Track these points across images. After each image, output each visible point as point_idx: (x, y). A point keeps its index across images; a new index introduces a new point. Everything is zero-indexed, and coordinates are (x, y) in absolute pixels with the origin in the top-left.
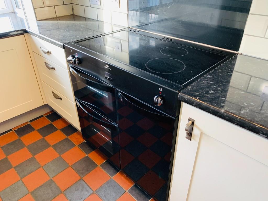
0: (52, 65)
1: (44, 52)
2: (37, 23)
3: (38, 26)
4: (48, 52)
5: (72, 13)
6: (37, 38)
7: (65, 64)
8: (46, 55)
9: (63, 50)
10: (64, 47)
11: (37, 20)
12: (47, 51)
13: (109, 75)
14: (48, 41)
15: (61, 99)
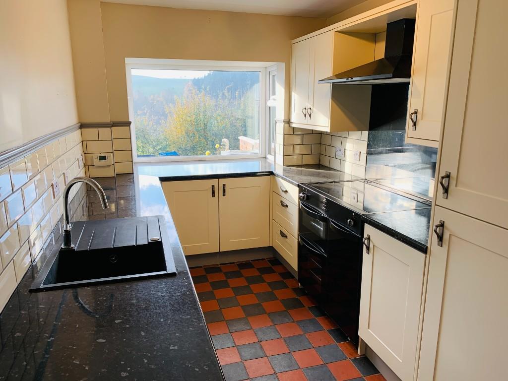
0: (286, 202)
1: (282, 191)
2: (283, 168)
3: (283, 170)
4: (286, 192)
5: (318, 163)
6: (280, 179)
7: (296, 200)
8: (283, 194)
9: (298, 188)
10: (299, 186)
11: (284, 166)
12: (285, 190)
13: (325, 207)
14: (288, 181)
15: (286, 237)
